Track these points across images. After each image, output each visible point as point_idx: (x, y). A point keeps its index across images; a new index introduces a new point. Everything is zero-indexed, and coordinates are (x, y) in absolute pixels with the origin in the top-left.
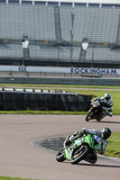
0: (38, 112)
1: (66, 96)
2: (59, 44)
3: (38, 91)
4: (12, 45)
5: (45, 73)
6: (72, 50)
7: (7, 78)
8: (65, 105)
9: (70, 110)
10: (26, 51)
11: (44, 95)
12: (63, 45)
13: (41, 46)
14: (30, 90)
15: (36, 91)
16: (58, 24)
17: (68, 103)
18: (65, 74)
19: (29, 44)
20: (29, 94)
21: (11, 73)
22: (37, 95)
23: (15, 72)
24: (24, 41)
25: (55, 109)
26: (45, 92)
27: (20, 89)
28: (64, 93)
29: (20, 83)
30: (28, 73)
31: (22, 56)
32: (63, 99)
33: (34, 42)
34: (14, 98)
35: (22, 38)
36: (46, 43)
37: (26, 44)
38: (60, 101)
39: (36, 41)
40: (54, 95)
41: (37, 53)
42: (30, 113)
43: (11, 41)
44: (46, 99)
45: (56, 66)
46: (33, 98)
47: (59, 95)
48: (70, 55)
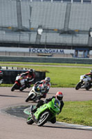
2: (20, 30)
5: (10, 53)
6: (30, 35)
12: (23, 31)
13: (6, 31)
16: (19, 14)
18: (24, 53)
36: (10, 29)
41: (3, 37)
45: (18, 47)
48: (28, 38)
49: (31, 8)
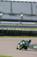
0: (25, 37)
1: (34, 32)
2: (32, 15)
3: (26, 30)
4: (18, 16)
5: (28, 24)
6: (36, 17)
7: (16, 26)
8: (34, 34)
9: (35, 36)
10: (22, 17)
11: (27, 31)
12: (33, 15)
13: (26, 16)
14: (23, 30)
15: (25, 30)
16: (32, 9)
17: (35, 34)
18: (34, 25)
19: (23, 15)
20: (23, 31)
21: (17, 24)
22: (25, 31)
23: (19, 24)
24: (21, 14)
25: (31, 36)
26: (28, 30)
27: (20, 29)
28: (33, 30)
29: (20, 27)
30: (22, 24)
31: (21, 19)
32: (33, 33)
33: (24, 15)
34: (18, 32)
35: (21, 13)
36: (28, 15)
37: (22, 15)
38: (32, 33)
39: (25, 14)
40: (30, 31)
41: (25, 18)
42: (23, 37)
43: (17, 14)
44: (28, 32)
45: (31, 22)
46: (24, 32)
47: (32, 31)
48: (35, 19)
49: (36, 6)
